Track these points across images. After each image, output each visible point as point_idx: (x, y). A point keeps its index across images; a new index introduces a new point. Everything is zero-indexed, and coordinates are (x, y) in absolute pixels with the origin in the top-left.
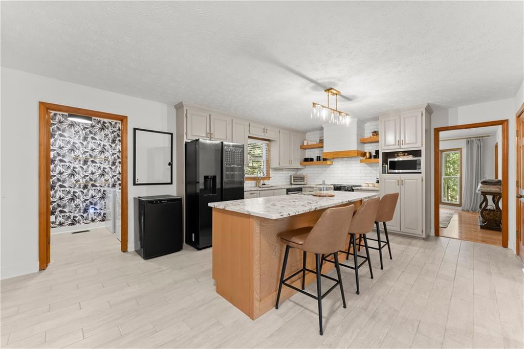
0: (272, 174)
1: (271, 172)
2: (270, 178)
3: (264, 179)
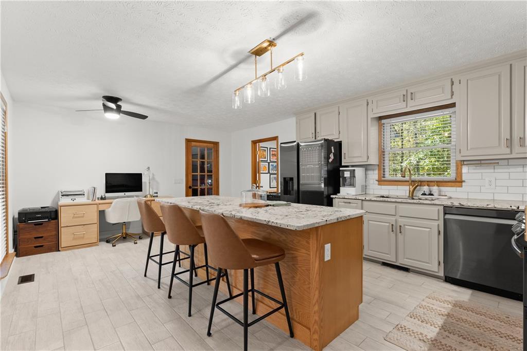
0: (467, 173)
1: (465, 169)
2: (462, 182)
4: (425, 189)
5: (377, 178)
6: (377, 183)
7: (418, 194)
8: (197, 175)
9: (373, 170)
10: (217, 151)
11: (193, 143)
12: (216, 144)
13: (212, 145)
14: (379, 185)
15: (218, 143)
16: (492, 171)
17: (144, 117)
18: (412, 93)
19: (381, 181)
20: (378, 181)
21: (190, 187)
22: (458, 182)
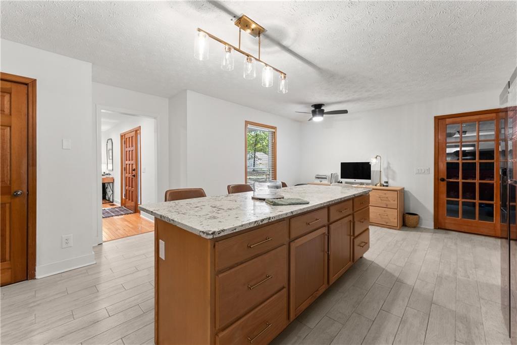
17: (345, 112)
21: (443, 180)
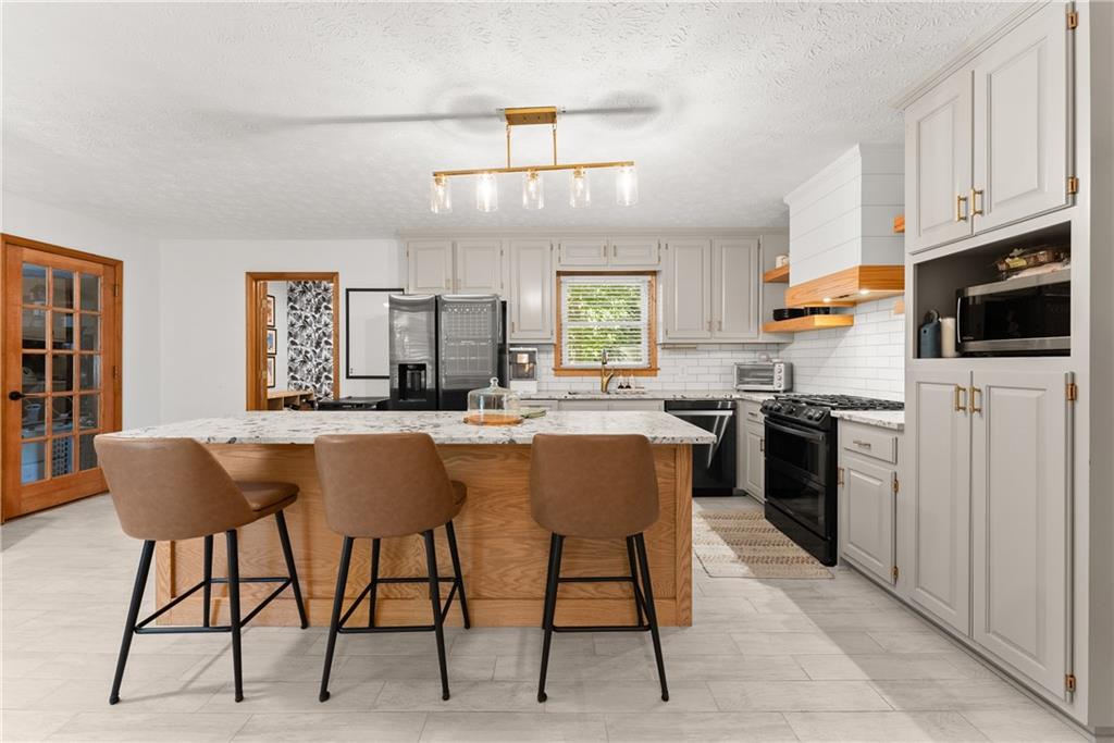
0: (663, 358)
1: (660, 353)
2: (657, 369)
3: (637, 372)
4: (621, 379)
5: (553, 365)
6: (553, 372)
7: (613, 387)
8: (43, 356)
9: (548, 352)
10: (116, 288)
11: (26, 251)
12: (114, 266)
13: (100, 267)
14: (556, 375)
15: (121, 262)
16: (684, 356)
18: (615, 247)
19: (559, 370)
20: (555, 370)
21: (15, 396)
22: (651, 370)
